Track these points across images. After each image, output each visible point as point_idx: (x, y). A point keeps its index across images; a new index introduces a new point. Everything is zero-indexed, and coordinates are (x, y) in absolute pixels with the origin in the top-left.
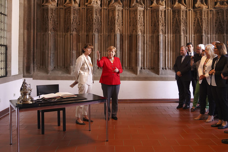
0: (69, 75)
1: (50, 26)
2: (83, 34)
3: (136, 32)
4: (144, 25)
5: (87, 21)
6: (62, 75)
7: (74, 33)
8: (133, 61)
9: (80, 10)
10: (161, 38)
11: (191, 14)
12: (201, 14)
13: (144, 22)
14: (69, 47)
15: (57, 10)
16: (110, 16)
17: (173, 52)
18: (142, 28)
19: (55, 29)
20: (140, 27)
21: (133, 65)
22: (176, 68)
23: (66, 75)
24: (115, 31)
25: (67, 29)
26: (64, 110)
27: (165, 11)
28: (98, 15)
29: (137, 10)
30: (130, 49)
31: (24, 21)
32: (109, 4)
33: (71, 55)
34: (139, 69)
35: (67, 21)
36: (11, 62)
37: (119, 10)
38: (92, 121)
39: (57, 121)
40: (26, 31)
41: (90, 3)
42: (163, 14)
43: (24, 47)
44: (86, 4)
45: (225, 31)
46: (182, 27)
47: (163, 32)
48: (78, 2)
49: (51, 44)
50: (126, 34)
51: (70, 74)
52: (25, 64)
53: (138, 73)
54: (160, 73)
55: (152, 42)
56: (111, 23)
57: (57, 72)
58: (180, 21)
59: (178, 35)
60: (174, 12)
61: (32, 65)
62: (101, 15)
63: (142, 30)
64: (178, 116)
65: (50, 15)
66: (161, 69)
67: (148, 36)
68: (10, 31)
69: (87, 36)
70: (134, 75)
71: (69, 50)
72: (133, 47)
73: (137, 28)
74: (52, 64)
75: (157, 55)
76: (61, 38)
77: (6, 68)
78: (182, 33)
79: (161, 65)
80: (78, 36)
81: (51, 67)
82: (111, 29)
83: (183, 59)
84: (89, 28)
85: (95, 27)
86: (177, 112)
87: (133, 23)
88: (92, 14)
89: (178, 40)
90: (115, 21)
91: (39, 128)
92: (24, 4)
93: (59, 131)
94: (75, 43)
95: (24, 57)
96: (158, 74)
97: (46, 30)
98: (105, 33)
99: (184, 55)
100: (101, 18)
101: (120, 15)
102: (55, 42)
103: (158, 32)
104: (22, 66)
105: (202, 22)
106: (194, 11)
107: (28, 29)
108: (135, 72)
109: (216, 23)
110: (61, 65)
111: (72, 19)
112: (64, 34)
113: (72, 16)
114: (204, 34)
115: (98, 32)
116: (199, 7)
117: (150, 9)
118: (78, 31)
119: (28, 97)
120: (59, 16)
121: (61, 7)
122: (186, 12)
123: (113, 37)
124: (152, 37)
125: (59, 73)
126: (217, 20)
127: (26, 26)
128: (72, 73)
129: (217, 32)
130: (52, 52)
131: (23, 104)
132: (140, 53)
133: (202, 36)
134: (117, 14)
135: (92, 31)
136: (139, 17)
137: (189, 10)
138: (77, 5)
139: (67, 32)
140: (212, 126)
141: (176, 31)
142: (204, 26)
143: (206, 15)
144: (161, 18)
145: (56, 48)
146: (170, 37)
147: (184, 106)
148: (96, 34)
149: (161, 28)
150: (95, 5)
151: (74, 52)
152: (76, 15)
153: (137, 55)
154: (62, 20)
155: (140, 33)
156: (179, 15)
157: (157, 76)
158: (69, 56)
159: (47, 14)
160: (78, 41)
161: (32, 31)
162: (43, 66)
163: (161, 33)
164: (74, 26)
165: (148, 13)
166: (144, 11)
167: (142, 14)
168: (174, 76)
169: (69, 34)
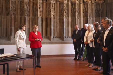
0: (10, 42)
2: (18, 17)
3: (50, 16)
4: (55, 12)
5: (20, 9)
6: (5, 42)
7: (13, 16)
8: (49, 33)
9: (15, 2)
10: (65, 20)
11: (82, 6)
12: (87, 6)
13: (55, 10)
14: (9, 25)
16: (35, 6)
17: (71, 27)
18: (54, 14)
20: (52, 13)
21: (49, 35)
22: (73, 37)
23: (8, 42)
24: (38, 16)
27: (67, 4)
28: (27, 5)
29: (50, 3)
30: (47, 26)
33: (11, 30)
34: (52, 37)
35: (7, 8)
37: (40, 3)
38: (25, 70)
42: (66, 6)
45: (100, 16)
46: (77, 14)
47: (66, 16)
50: (44, 17)
51: (10, 41)
53: (52, 40)
54: (64, 39)
55: (60, 22)
56: (35, 11)
57: (2, 40)
58: (75, 10)
59: (74, 18)
60: (72, 4)
62: (29, 6)
63: (54, 15)
64: (74, 64)
66: (65, 38)
67: (57, 18)
69: (21, 18)
70: (49, 41)
71: (9, 27)
72: (48, 25)
73: (51, 14)
75: (62, 30)
76: (4, 19)
78: (77, 17)
79: (65, 35)
80: (15, 18)
82: (36, 14)
83: (77, 32)
84: (22, 13)
85: (26, 13)
86: (74, 62)
87: (48, 11)
88: (23, 5)
89: (74, 21)
90: (37, 9)
94: (13, 22)
96: (63, 40)
98: (32, 16)
99: (77, 30)
100: (29, 7)
101: (41, 6)
103: (63, 16)
105: (88, 10)
106: (84, 4)
108: (50, 39)
109: (96, 11)
110: (4, 36)
112: (6, 16)
113: (11, 5)
114: (89, 17)
115: (28, 16)
116: (86, 2)
117: (58, 2)
118: (15, 15)
122: (79, 4)
123: (37, 19)
124: (59, 19)
125: (4, 41)
126: (96, 9)
128: (12, 40)
129: (96, 16)
132: (53, 28)
133: (88, 19)
134: (39, 5)
135: (24, 15)
136: (52, 7)
137: (81, 3)
139: (8, 15)
140: (93, 69)
141: (73, 16)
142: (89, 12)
143: (90, 6)
144: (65, 8)
146: (70, 19)
147: (78, 58)
148: (27, 17)
149: (65, 14)
151: (13, 28)
152: (13, 5)
153: (51, 29)
154: (4, 8)
155: (52, 17)
156: (75, 7)
157: (62, 41)
158: (9, 30)
160: (15, 21)
163: (65, 17)
164: (12, 12)
165: (57, 5)
166: (55, 4)
167: (54, 5)
168: (72, 42)
169: (9, 17)
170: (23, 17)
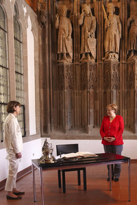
0: (87, 135)
1: (66, 84)
2: (100, 91)
5: (104, 78)
6: (80, 135)
7: (91, 90)
9: (96, 65)
14: (86, 105)
15: (73, 67)
16: (129, 71)
19: (71, 87)
23: (83, 134)
24: (134, 87)
25: (84, 87)
26: (84, 169)
28: (116, 70)
31: (40, 80)
32: (128, 58)
33: (88, 114)
35: (83, 78)
36: (28, 121)
39: (77, 180)
40: (42, 90)
41: (107, 58)
43: (41, 107)
44: (103, 59)
48: (95, 57)
49: (67, 102)
51: (88, 133)
52: (43, 124)
56: (130, 79)
57: (75, 131)
61: (49, 125)
62: (119, 70)
65: (65, 72)
68: (26, 90)
69: (105, 93)
71: (86, 109)
74: (69, 124)
76: (78, 97)
77: (25, 128)
80: (95, 93)
81: (68, 127)
84: (107, 85)
85: (113, 83)
88: (110, 70)
90: (134, 76)
91: (60, 186)
92: (39, 62)
93: (80, 190)
94: (92, 101)
95: (41, 116)
97: (62, 88)
98: (124, 89)
100: (119, 73)
102: (71, 101)
104: (39, 126)
107: (44, 88)
110: (78, 124)
111: (88, 75)
112: (80, 92)
113: (89, 72)
115: (116, 89)
118: (95, 88)
119: (50, 156)
120: (74, 73)
121: (77, 63)
123: (132, 94)
125: (77, 133)
127: (41, 85)
128: (90, 132)
130: (69, 111)
131: (46, 164)
135: (110, 88)
138: (93, 61)
139: (84, 89)
145: (72, 107)
148: (115, 91)
150: (112, 60)
151: (92, 111)
152: (92, 71)
154: (78, 77)
158: (86, 114)
159: (63, 71)
160: (95, 99)
161: (48, 90)
162: (60, 125)
164: (90, 83)
169: (85, 91)
170: (108, 90)
